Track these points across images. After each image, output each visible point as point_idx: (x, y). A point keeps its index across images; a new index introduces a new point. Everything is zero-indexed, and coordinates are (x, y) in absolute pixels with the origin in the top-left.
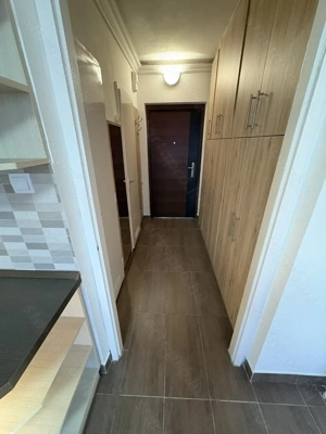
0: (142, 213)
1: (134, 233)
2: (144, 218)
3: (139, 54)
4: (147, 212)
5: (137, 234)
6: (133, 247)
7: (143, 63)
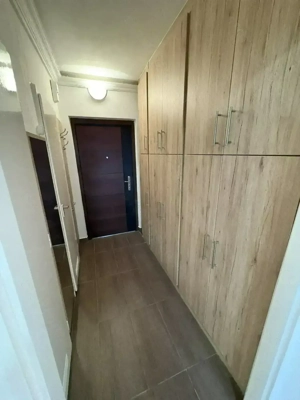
0: (78, 236)
1: (74, 268)
2: (81, 242)
3: (58, 63)
4: (83, 235)
5: (77, 270)
6: (76, 289)
7: (63, 74)
